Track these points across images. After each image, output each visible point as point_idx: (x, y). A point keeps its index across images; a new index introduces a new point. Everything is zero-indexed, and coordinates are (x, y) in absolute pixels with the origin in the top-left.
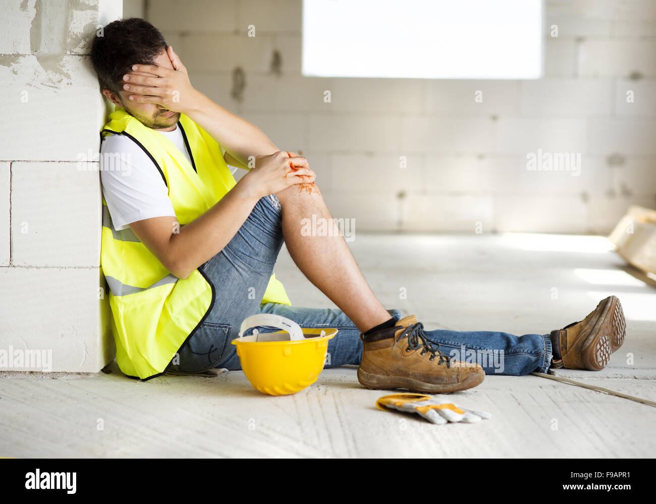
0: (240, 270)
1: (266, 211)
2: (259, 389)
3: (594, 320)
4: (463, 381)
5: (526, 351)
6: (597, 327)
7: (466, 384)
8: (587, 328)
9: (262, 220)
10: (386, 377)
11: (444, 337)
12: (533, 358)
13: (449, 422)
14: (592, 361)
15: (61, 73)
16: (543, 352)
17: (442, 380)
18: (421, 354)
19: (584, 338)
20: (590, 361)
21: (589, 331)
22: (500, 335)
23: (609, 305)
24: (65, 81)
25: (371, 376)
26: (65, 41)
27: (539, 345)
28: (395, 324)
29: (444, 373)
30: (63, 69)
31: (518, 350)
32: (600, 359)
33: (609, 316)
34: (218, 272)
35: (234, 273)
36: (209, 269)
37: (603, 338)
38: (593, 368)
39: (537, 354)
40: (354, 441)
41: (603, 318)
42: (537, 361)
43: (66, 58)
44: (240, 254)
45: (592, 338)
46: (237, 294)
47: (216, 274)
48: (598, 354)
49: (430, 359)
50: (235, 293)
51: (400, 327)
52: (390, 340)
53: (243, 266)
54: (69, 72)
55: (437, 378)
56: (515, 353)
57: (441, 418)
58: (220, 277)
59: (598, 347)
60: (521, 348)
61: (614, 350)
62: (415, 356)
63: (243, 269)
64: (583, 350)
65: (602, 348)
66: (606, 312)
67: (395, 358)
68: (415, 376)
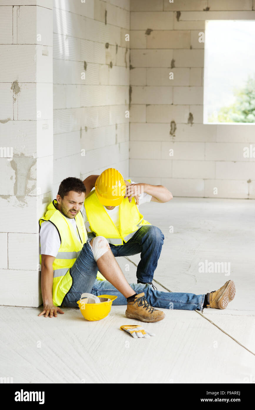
0: (83, 275)
1: (90, 255)
2: (86, 319)
3: (223, 290)
4: (155, 319)
5: (194, 302)
6: (224, 293)
7: (156, 320)
8: (220, 293)
9: (89, 258)
10: (133, 315)
11: (164, 296)
12: (196, 306)
13: (139, 337)
14: (221, 306)
15: (24, 202)
16: (200, 303)
17: (148, 318)
18: (143, 308)
19: (218, 297)
20: (220, 306)
21: (221, 294)
22: (186, 295)
23: (229, 284)
24: (26, 205)
25: (129, 314)
26: (25, 191)
27: (199, 300)
28: (135, 296)
29: (149, 316)
30: (25, 201)
31: (191, 302)
32: (224, 305)
33: (228, 289)
34: (76, 275)
35: (81, 276)
36: (73, 273)
37: (225, 297)
38: (221, 308)
39: (198, 304)
40: (99, 346)
41: (226, 289)
42: (197, 306)
43: (26, 197)
44: (82, 269)
45: (221, 297)
46: (83, 282)
47: (75, 275)
48: (223, 303)
49: (146, 310)
50: (82, 282)
51: (136, 298)
52: (133, 302)
53: (84, 273)
54: (27, 202)
55: (147, 317)
56: (190, 303)
57: (136, 336)
58: (76, 277)
59: (223, 301)
60: (192, 301)
61: (230, 301)
62: (141, 309)
63: (84, 274)
64: (218, 301)
65: (225, 301)
66: (227, 287)
67: (135, 309)
68: (141, 316)
